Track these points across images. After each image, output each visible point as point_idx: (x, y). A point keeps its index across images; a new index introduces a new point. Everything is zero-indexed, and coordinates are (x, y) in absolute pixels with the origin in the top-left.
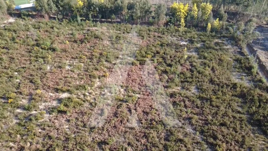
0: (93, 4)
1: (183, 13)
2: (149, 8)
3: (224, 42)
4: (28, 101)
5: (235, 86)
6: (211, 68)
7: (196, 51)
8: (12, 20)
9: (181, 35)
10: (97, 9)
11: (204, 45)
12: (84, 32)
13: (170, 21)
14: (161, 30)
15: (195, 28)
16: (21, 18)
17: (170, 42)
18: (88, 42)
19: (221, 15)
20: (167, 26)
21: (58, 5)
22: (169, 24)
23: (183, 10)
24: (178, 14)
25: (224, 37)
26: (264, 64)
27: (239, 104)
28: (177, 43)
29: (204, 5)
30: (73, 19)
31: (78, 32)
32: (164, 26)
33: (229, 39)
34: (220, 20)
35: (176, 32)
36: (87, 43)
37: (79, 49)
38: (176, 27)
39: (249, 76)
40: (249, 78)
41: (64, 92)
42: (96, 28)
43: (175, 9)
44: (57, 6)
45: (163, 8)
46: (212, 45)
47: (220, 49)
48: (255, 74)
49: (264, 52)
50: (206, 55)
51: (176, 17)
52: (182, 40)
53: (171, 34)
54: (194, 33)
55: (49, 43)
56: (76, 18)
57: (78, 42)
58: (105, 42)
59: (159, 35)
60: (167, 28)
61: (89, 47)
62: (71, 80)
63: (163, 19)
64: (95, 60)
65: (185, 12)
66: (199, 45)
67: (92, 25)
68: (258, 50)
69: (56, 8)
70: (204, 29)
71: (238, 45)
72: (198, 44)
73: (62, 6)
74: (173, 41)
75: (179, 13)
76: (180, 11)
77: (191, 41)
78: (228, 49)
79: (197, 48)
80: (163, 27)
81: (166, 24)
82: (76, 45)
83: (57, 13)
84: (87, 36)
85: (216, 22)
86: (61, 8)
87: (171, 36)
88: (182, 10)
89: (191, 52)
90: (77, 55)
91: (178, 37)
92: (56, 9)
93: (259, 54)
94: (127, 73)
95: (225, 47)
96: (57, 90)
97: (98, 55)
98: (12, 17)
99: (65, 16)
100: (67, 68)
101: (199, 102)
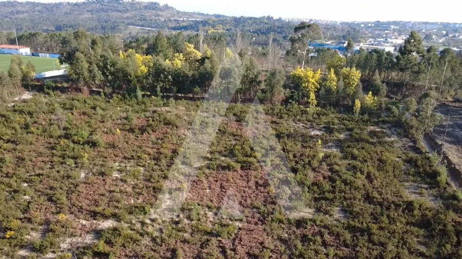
0: (164, 70)
1: (313, 83)
2: (256, 76)
3: (385, 130)
4: (41, 234)
5: (409, 206)
6: (366, 174)
7: (337, 147)
8: (27, 96)
9: (312, 119)
10: (170, 77)
11: (350, 135)
12: (148, 114)
13: (292, 97)
14: (276, 111)
15: (334, 107)
16: (44, 92)
17: (292, 131)
18: (153, 131)
19: (376, 86)
20: (286, 105)
21: (105, 71)
22: (290, 101)
23: (312, 78)
24: (304, 85)
25: (384, 122)
26: (457, 167)
27: (421, 239)
28: (304, 132)
29: (347, 71)
30: (129, 95)
31: (138, 115)
32: (282, 105)
33: (392, 126)
34: (374, 94)
35: (302, 114)
36: (151, 132)
37: (136, 143)
38: (301, 106)
39: (434, 188)
40: (434, 191)
41: (106, 217)
42: (167, 109)
43: (300, 78)
44: (104, 74)
45: (278, 77)
46: (365, 135)
47: (380, 143)
48: (443, 184)
49: (455, 147)
50: (356, 152)
51: (302, 90)
52: (312, 127)
53: (293, 117)
54: (332, 116)
55: (86, 134)
56: (135, 92)
57: (137, 131)
58: (182, 131)
59: (274, 120)
60: (288, 108)
61: (154, 139)
62: (120, 196)
63: (279, 94)
64: (164, 162)
65: (317, 82)
66: (342, 136)
67: (162, 103)
68: (444, 143)
69: (102, 76)
70: (350, 109)
71: (410, 136)
72: (340, 133)
73: (111, 74)
74: (297, 129)
75: (307, 84)
76: (308, 81)
77: (329, 130)
78: (392, 142)
79: (339, 141)
80: (279, 107)
81: (286, 102)
82: (132, 136)
83: (103, 85)
84: (151, 122)
85: (369, 99)
86: (110, 77)
87: (294, 120)
88: (311, 80)
89: (329, 147)
90: (134, 154)
91: (306, 122)
92: (103, 78)
93: (447, 151)
94: (218, 183)
95: (387, 139)
96: (94, 215)
97: (169, 154)
98: (29, 91)
99: (116, 89)
100: (116, 175)
101: (348, 236)
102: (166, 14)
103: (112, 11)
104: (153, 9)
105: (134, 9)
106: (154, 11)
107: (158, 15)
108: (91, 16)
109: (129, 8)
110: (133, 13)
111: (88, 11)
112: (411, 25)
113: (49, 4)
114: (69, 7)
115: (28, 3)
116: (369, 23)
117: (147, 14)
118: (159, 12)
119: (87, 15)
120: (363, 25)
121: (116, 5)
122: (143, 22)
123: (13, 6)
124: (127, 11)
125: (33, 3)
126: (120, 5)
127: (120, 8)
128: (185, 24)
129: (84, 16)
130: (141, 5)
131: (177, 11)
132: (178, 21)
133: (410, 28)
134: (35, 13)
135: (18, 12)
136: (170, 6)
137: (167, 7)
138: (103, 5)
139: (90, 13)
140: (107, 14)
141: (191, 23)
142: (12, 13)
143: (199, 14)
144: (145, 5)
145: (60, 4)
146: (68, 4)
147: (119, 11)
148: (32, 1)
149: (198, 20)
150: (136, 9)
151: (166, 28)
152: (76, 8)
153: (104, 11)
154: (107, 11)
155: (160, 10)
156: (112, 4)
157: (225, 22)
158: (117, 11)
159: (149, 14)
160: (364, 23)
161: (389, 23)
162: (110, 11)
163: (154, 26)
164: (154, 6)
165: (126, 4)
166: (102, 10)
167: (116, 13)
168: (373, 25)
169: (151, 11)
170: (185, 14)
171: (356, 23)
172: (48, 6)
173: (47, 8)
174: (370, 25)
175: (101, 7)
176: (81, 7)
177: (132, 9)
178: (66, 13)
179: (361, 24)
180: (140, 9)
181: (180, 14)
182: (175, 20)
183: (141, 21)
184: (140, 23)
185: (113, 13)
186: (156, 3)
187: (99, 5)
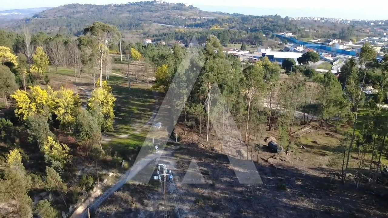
102: (188, 13)
103: (146, 11)
104: (179, 9)
106: (179, 11)
107: (181, 15)
108: (129, 15)
109: (160, 9)
110: (162, 12)
111: (128, 11)
113: (101, 6)
114: (115, 8)
115: (86, 5)
117: (173, 13)
118: (183, 12)
119: (126, 15)
120: (372, 24)
122: (168, 20)
123: (75, 7)
124: (158, 11)
125: (90, 5)
126: (153, 6)
127: (153, 9)
128: (199, 22)
129: (123, 15)
131: (200, 11)
132: (196, 19)
134: (89, 13)
135: (77, 12)
137: (191, 7)
138: (140, 6)
139: (128, 12)
140: (141, 13)
142: (73, 13)
144: (172, 5)
145: (109, 6)
146: (115, 5)
147: (152, 11)
150: (165, 10)
151: (183, 25)
152: (119, 9)
153: (140, 11)
154: (142, 11)
155: (185, 10)
156: (147, 6)
158: (149, 11)
159: (174, 13)
160: (374, 22)
163: (174, 23)
164: (180, 7)
165: (158, 6)
166: (139, 10)
167: (149, 12)
168: (383, 23)
169: (176, 11)
171: (367, 21)
172: (99, 8)
173: (98, 9)
174: (380, 23)
175: (138, 8)
176: (123, 8)
177: (162, 10)
178: (111, 13)
179: (371, 22)
180: (168, 9)
181: (202, 14)
182: (193, 19)
183: (166, 19)
184: (164, 21)
185: (146, 13)
186: (183, 5)
187: (137, 6)
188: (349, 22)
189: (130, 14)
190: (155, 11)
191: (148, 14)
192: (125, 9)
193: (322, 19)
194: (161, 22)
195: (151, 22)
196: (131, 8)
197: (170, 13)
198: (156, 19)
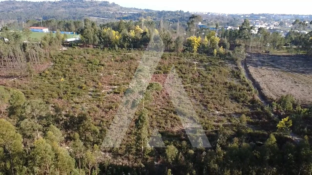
0: (128, 36)
1: (197, 43)
2: (170, 39)
3: (226, 62)
5: (226, 83)
6: (213, 75)
7: (204, 67)
8: (64, 49)
9: (195, 57)
10: (130, 39)
11: (210, 64)
12: (122, 56)
13: (187, 49)
14: (179, 54)
15: (206, 54)
16: (72, 47)
17: (185, 62)
18: (126, 61)
19: (224, 44)
20: (184, 52)
21: (100, 37)
22: (186, 51)
23: (196, 41)
24: (192, 44)
25: (227, 59)
26: (251, 74)
28: (191, 62)
29: (213, 38)
30: (112, 48)
31: (118, 56)
32: (182, 52)
33: (230, 61)
35: (191, 56)
36: (125, 62)
37: (120, 65)
38: (191, 53)
40: (238, 80)
41: (115, 85)
42: (131, 54)
45: (180, 40)
46: (217, 63)
47: (222, 66)
48: (242, 78)
49: (254, 68)
50: (211, 68)
51: (192, 46)
52: (195, 61)
53: (187, 57)
54: (204, 57)
55: (98, 61)
56: (115, 47)
57: (119, 61)
58: (138, 61)
59: (178, 58)
60: (184, 53)
61: (127, 64)
63: (181, 48)
64: (132, 71)
65: (199, 43)
66: (207, 64)
67: (127, 52)
68: (250, 66)
69: (99, 39)
70: (212, 54)
71: (236, 64)
72: (206, 63)
74: (188, 61)
77: (201, 61)
78: (228, 66)
79: (205, 65)
80: (181, 53)
81: (184, 51)
82: (117, 63)
84: (124, 58)
85: (221, 49)
86: (103, 40)
87: (187, 58)
89: (200, 67)
90: (120, 68)
91: (192, 59)
93: (250, 69)
94: (155, 78)
95: (226, 65)
97: (134, 68)
98: (64, 47)
102: (114, 9)
103: (78, 7)
104: (105, 6)
105: (93, 5)
106: (105, 7)
107: (108, 10)
109: (89, 5)
110: (92, 8)
112: (274, 17)
114: (50, 4)
115: (23, 2)
116: (247, 15)
117: (101, 9)
118: (109, 8)
119: (62, 10)
120: (242, 16)
121: (81, 3)
123: (13, 3)
124: (88, 7)
125: (27, 2)
126: (83, 3)
127: (84, 5)
129: (60, 10)
130: (97, 3)
131: (121, 7)
133: (273, 18)
136: (116, 4)
137: (114, 4)
138: (72, 3)
139: (64, 8)
140: (75, 9)
141: (130, 15)
143: (135, 9)
145: (44, 2)
146: (49, 2)
147: (83, 7)
148: (26, 1)
149: (135, 13)
150: (94, 6)
151: (114, 18)
152: (54, 5)
153: (73, 7)
154: (75, 7)
155: (110, 6)
156: (78, 3)
157: (153, 14)
159: (103, 9)
160: (243, 15)
161: (260, 15)
162: (77, 7)
163: (106, 17)
164: (105, 4)
165: (87, 3)
167: (81, 8)
168: (249, 16)
169: (104, 7)
170: (126, 9)
171: (238, 15)
174: (247, 16)
175: (71, 5)
176: (58, 4)
177: (91, 6)
179: (242, 15)
180: (97, 6)
181: (123, 9)
182: (119, 13)
183: (97, 13)
184: (97, 15)
185: (79, 9)
186: (106, 2)
187: (69, 3)
188: (227, 15)
189: (66, 9)
190: (86, 7)
191: (80, 9)
192: (59, 5)
193: (209, 13)
194: (95, 15)
195: (86, 16)
196: (65, 5)
197: (98, 9)
198: (90, 14)
